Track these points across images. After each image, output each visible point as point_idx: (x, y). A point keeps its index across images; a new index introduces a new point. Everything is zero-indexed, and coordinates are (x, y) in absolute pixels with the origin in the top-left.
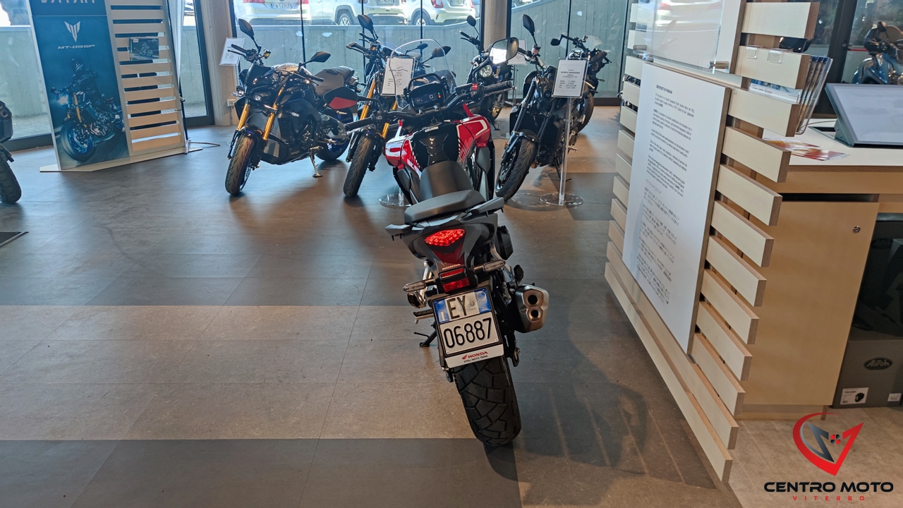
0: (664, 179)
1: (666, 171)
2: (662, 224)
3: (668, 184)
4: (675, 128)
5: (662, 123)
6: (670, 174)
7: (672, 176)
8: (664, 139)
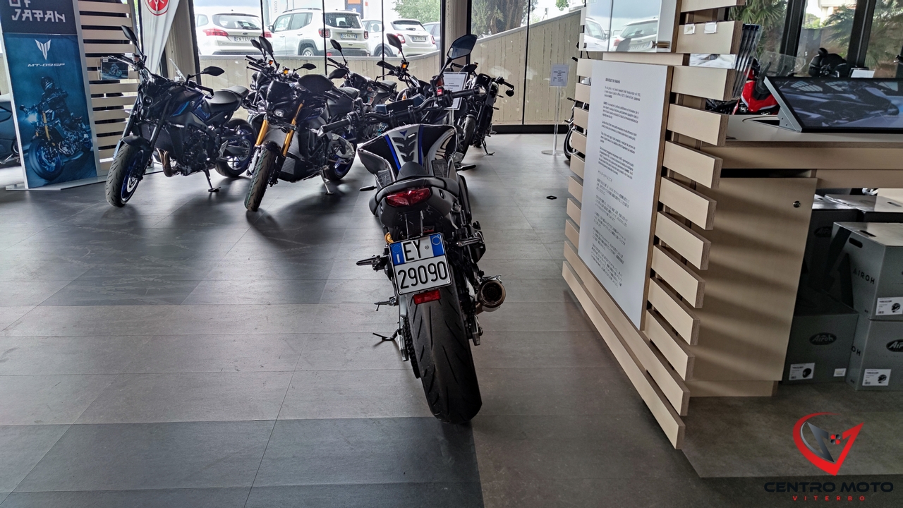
0: (615, 166)
1: (616, 158)
2: (613, 210)
3: (618, 170)
4: (623, 115)
5: (611, 113)
6: (620, 160)
7: (622, 162)
8: (614, 128)
